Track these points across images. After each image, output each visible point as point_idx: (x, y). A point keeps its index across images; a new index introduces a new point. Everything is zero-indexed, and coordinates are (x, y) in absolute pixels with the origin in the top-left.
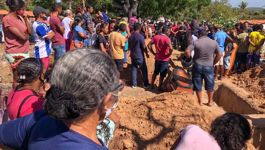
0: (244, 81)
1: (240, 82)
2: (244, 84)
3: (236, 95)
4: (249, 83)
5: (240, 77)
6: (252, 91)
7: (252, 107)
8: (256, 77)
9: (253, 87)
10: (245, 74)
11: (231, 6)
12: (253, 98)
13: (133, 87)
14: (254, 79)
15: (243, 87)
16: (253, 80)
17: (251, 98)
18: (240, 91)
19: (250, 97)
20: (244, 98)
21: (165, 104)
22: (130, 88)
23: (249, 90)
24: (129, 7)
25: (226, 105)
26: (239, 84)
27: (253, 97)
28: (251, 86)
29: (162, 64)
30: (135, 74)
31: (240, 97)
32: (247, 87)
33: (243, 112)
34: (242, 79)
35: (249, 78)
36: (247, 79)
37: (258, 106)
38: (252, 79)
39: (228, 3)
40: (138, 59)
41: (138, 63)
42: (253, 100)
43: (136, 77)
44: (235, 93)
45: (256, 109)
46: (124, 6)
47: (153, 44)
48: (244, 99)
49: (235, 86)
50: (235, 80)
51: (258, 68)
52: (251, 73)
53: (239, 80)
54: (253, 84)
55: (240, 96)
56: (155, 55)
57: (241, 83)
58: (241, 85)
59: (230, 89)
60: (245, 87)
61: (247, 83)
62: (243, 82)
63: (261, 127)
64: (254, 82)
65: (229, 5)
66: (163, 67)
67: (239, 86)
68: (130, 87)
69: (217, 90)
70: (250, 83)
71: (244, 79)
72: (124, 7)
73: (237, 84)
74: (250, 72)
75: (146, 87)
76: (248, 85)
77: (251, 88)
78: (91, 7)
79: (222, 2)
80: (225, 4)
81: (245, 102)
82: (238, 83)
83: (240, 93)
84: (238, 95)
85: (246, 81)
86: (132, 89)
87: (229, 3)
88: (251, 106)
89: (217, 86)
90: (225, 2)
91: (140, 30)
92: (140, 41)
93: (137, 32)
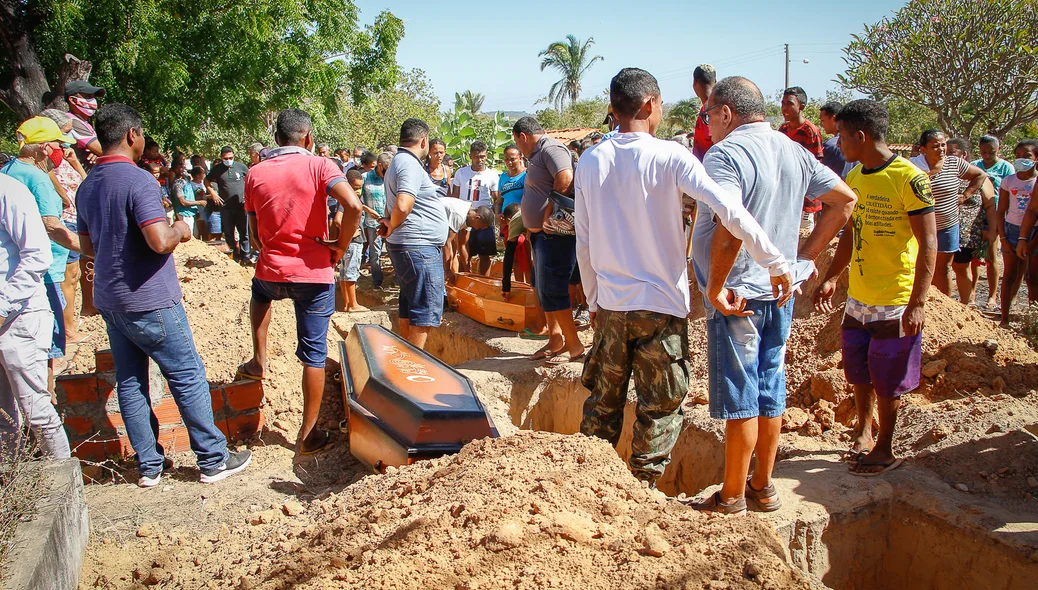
11: (439, 102)
13: (146, 481)
24: (42, 93)
39: (428, 93)
40: (140, 315)
46: (18, 88)
65: (430, 100)
72: (15, 93)
79: (405, 89)
80: (418, 97)
87: (431, 90)
88: (717, 434)
90: (418, 90)
91: (130, 142)
92: (128, 204)
93: (113, 158)
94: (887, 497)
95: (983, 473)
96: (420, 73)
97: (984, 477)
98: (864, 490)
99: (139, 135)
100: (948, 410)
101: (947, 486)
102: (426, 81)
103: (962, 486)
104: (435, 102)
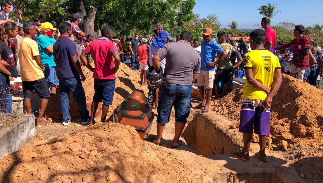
0: (226, 106)
1: (221, 107)
2: (226, 110)
3: (214, 125)
4: (231, 108)
5: (222, 101)
6: (235, 120)
7: (233, 141)
8: (240, 100)
9: (236, 114)
10: (228, 97)
11: (220, 25)
12: (235, 129)
13: (64, 123)
14: (238, 102)
15: (224, 115)
16: (237, 105)
17: (233, 128)
18: (220, 121)
19: (231, 128)
20: (224, 129)
21: (56, 149)
22: (58, 126)
23: (231, 118)
24: (84, 16)
25: (203, 140)
26: (220, 111)
27: (235, 127)
28: (234, 112)
29: (105, 85)
30: (65, 102)
31: (219, 129)
32: (229, 114)
33: (223, 149)
34: (224, 104)
35: (233, 102)
36: (230, 104)
37: (241, 139)
38: (235, 103)
39: (217, 22)
40: (67, 79)
41: (69, 84)
42: (235, 131)
43: (68, 107)
44: (214, 123)
45: (238, 144)
47: (89, 54)
48: (224, 131)
49: (214, 114)
50: (215, 105)
51: (243, 88)
52: (234, 95)
53: (220, 105)
54: (236, 109)
55: (219, 127)
56: (93, 72)
57: (222, 109)
58: (222, 112)
59: (207, 118)
60: (226, 114)
61: (229, 108)
62: (225, 108)
63: (243, 173)
64: (238, 107)
65: (217, 24)
66: (106, 88)
67: (219, 113)
68: (60, 124)
69: (192, 121)
70: (234, 108)
71: (226, 104)
73: (218, 111)
74: (233, 93)
75: (84, 122)
76: (231, 111)
77: (234, 115)
78: (8, 4)
79: (210, 20)
80: (214, 23)
81: (225, 135)
82: (218, 109)
83: (219, 122)
84: (217, 126)
85: (229, 106)
86: (63, 126)
89: (192, 114)
90: (214, 21)
91: (68, 33)
92: (67, 49)
93: (64, 36)
94: (272, 172)
95: (313, 172)
96: (215, 15)
97: (313, 174)
98: (262, 167)
99: (70, 30)
100: (311, 146)
101: (297, 174)
102: (217, 18)
103: (302, 175)
104: (219, 25)
